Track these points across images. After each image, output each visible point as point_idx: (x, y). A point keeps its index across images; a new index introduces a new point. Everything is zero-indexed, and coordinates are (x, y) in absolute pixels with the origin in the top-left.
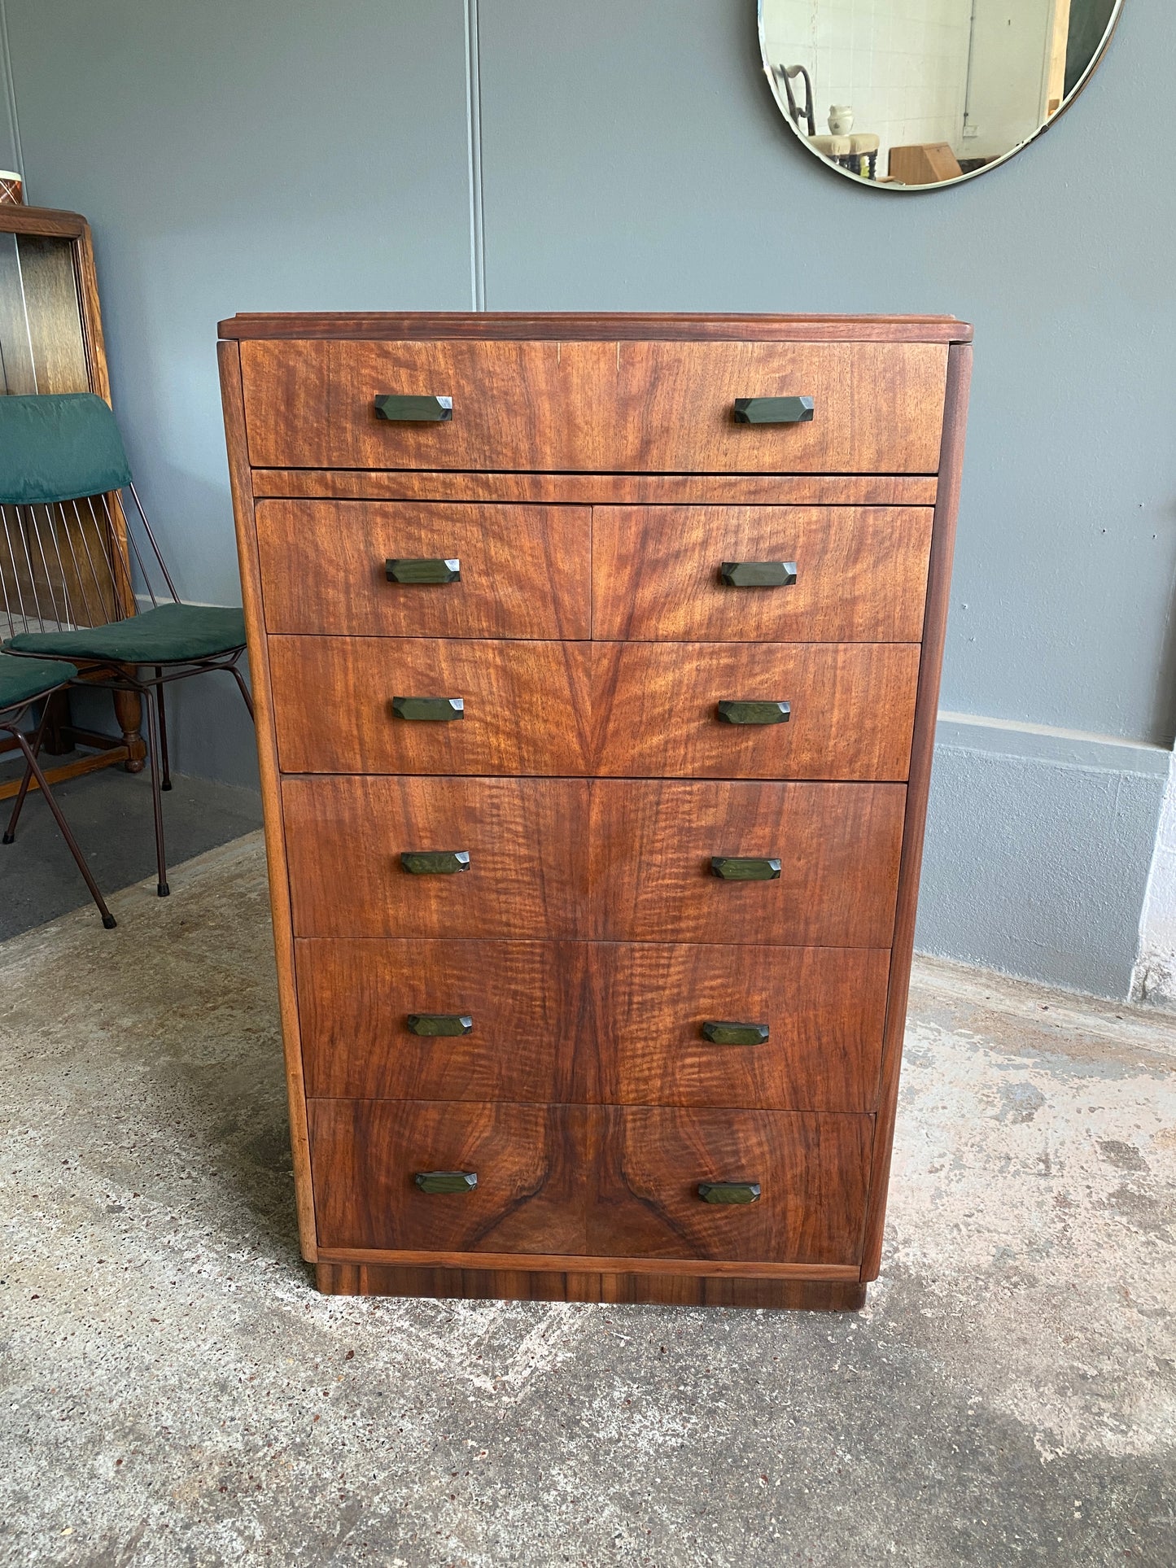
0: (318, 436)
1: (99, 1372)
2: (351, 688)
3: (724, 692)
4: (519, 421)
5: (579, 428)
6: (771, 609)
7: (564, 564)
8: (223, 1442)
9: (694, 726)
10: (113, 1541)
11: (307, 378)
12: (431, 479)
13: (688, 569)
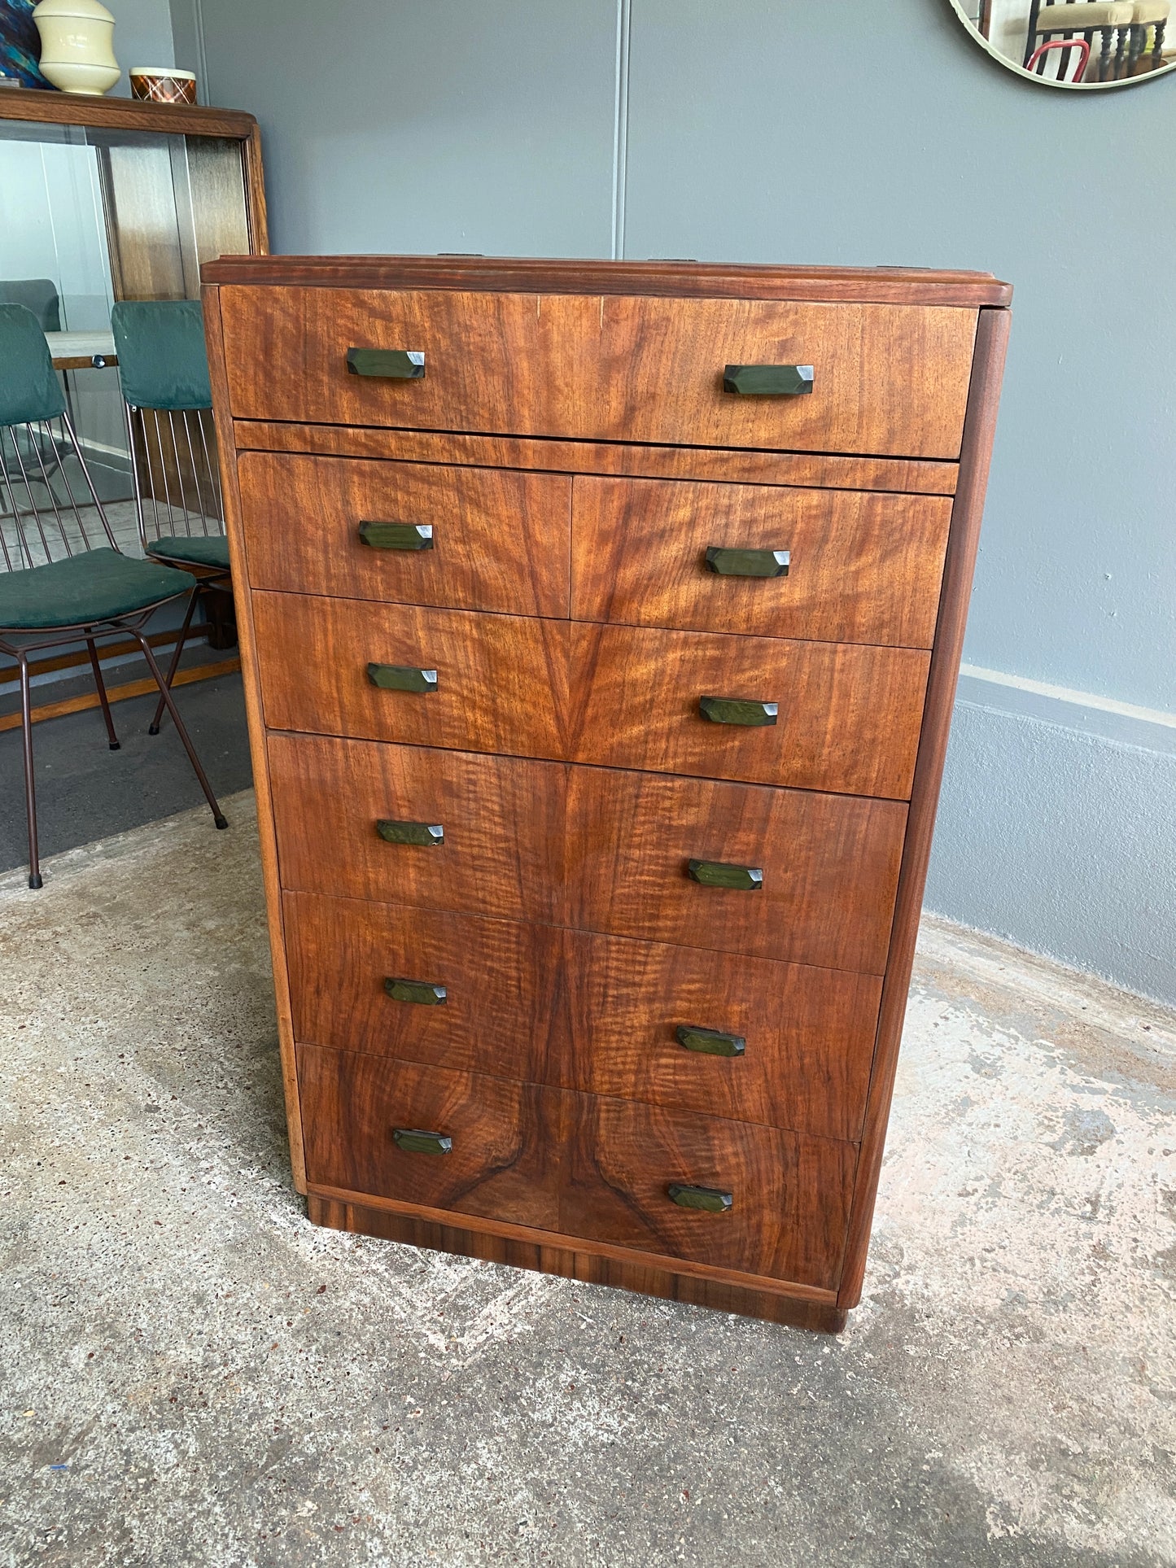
0: (296, 388)
1: (97, 1265)
2: (331, 650)
3: (710, 687)
4: (497, 382)
5: (560, 391)
6: (764, 600)
7: (544, 536)
8: (187, 1354)
9: (677, 719)
10: (66, 1431)
11: (285, 327)
12: (408, 439)
13: (672, 551)
